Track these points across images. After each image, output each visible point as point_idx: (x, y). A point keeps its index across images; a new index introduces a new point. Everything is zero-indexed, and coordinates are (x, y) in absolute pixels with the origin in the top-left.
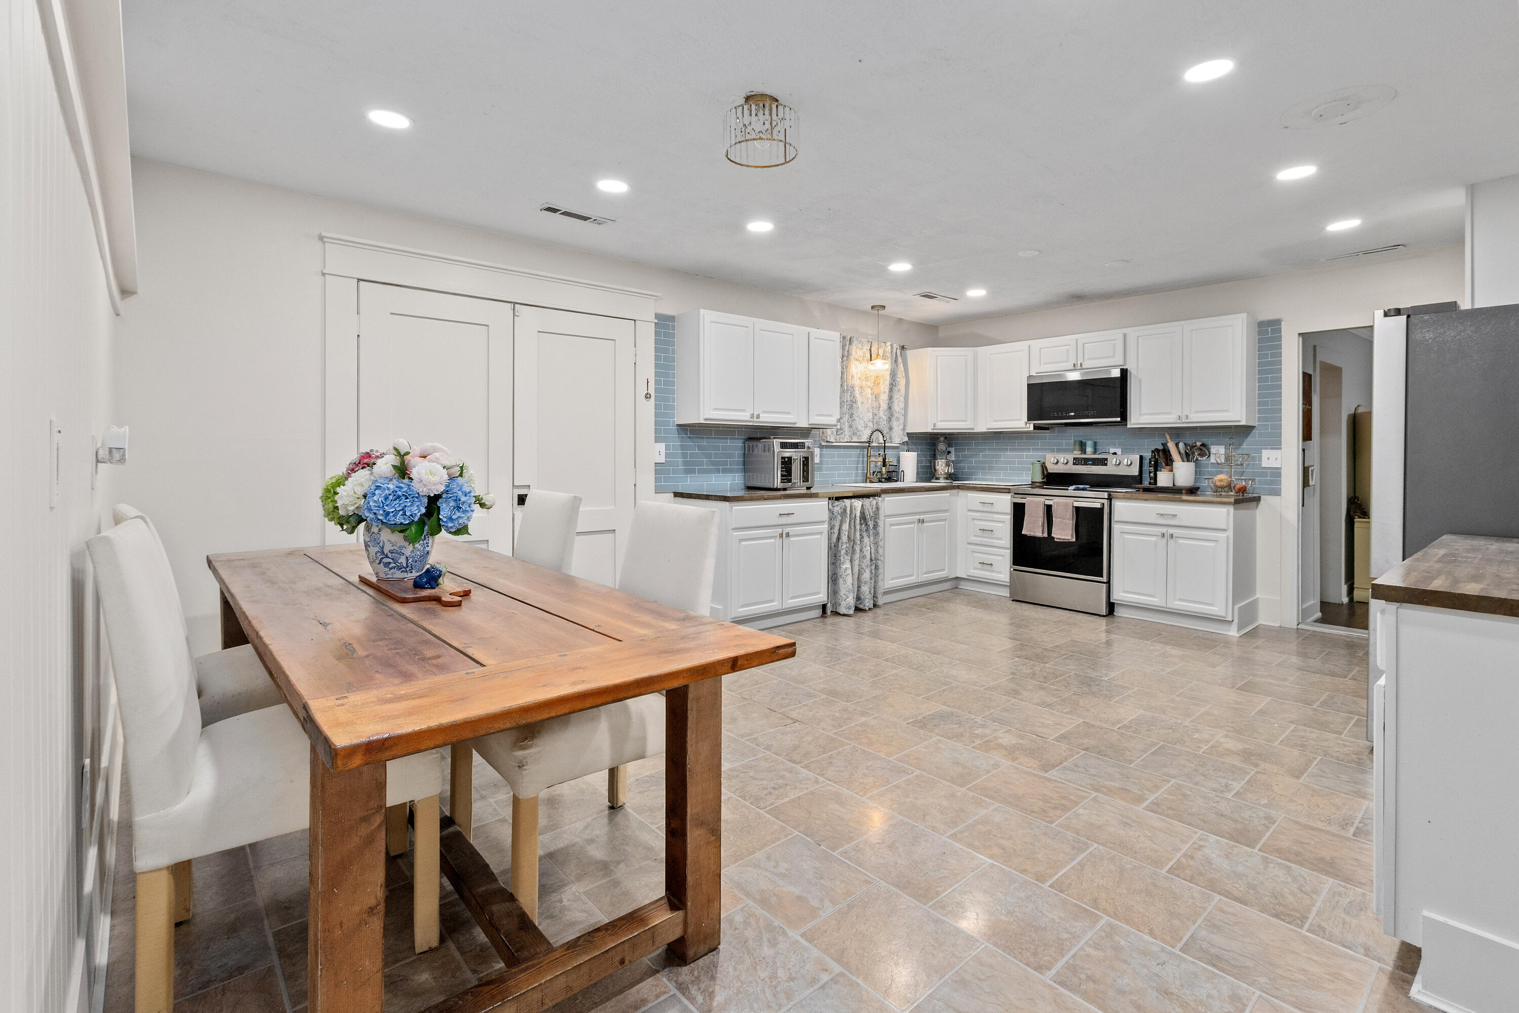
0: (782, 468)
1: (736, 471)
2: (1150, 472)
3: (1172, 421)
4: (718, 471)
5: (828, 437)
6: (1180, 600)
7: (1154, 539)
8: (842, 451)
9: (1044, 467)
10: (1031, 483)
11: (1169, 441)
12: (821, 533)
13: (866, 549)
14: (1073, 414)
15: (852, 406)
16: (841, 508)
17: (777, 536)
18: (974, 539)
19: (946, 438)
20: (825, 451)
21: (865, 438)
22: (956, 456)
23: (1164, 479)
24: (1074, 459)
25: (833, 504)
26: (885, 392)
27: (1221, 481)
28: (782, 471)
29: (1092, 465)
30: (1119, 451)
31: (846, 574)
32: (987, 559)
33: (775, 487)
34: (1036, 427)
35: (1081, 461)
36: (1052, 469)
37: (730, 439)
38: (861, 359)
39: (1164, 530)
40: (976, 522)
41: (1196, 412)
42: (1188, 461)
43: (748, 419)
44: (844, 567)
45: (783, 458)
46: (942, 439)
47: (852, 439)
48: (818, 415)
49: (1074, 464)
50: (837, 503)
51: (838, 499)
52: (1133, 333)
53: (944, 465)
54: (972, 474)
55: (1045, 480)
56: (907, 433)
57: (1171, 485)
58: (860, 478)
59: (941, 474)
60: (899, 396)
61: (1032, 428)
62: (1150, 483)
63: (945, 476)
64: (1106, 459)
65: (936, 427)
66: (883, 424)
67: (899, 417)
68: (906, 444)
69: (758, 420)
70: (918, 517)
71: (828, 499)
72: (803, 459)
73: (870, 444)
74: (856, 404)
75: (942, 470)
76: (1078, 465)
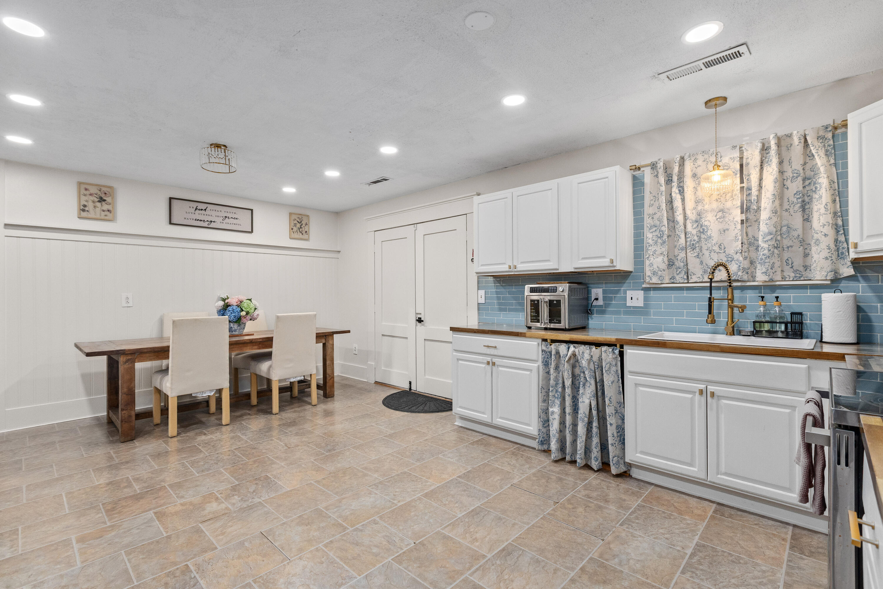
8: (685, 294)
12: (531, 370)
15: (700, 238)
17: (487, 363)
20: (652, 294)
25: (546, 345)
33: (527, 325)
43: (507, 269)
45: (532, 301)
48: (584, 258)
56: (853, 263)
60: (819, 206)
65: (860, 249)
66: (763, 255)
67: (820, 239)
68: (858, 281)
69: (516, 270)
70: (702, 387)
71: (541, 340)
72: (555, 302)
73: (730, 283)
74: (704, 234)
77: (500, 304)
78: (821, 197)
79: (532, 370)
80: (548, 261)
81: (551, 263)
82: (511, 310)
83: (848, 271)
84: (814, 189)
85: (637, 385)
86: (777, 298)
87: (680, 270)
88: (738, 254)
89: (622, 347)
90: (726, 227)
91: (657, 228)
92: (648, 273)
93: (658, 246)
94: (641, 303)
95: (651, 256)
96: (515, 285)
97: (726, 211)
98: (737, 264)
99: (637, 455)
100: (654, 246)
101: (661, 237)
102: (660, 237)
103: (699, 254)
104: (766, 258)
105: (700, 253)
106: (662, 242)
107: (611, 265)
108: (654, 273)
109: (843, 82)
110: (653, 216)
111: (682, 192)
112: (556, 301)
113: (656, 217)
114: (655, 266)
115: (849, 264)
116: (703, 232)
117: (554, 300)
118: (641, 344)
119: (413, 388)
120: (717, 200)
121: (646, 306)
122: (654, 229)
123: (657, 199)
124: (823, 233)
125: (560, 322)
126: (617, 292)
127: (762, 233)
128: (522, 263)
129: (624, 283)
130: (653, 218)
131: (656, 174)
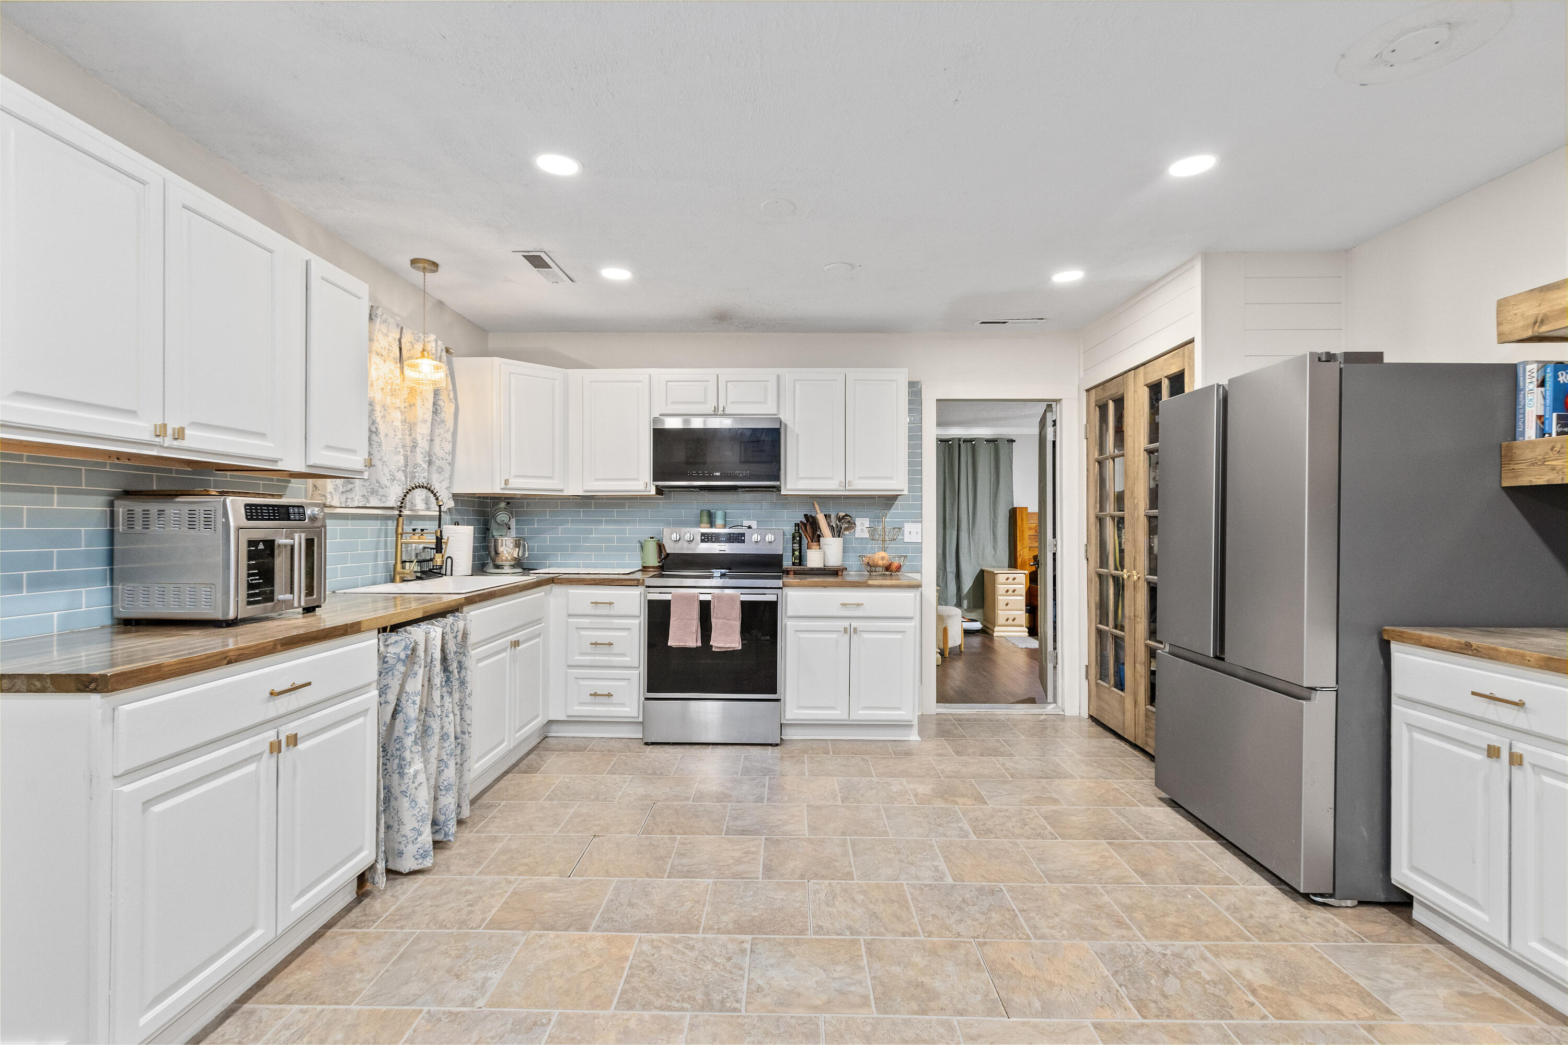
0: (250, 567)
1: (87, 580)
2: (794, 551)
3: (834, 488)
5: (328, 496)
6: (865, 708)
7: (834, 636)
8: (350, 525)
9: (660, 547)
10: (641, 568)
11: (819, 512)
12: (365, 712)
13: (449, 720)
14: (718, 474)
16: (406, 648)
17: (261, 754)
18: (579, 659)
19: (508, 503)
21: (393, 498)
23: (814, 559)
24: (702, 535)
25: (386, 641)
26: (425, 421)
27: (883, 558)
28: (249, 575)
30: (754, 524)
31: (416, 784)
32: (602, 686)
33: (232, 615)
34: (659, 491)
36: (670, 548)
37: (60, 492)
38: (385, 353)
39: (846, 624)
40: (583, 633)
41: (860, 478)
42: (839, 536)
43: (147, 436)
44: (412, 771)
45: (251, 543)
46: (503, 505)
47: (368, 501)
48: (329, 447)
49: (702, 541)
50: (394, 637)
51: (395, 628)
52: (789, 374)
53: (512, 546)
54: (546, 557)
55: (661, 564)
56: (455, 494)
57: (822, 566)
58: (381, 575)
59: (507, 562)
60: (441, 431)
61: (653, 492)
62: (794, 564)
63: (513, 563)
64: (743, 535)
65: (509, 486)
66: (424, 478)
67: (443, 466)
69: (176, 443)
70: (511, 638)
71: (377, 632)
73: (401, 511)
74: (377, 436)
75: (508, 553)
76: (707, 542)
79: (368, 710)
80: (262, 435)
98: (400, 486)
115: (451, 495)
116: (376, 433)
118: (481, 599)
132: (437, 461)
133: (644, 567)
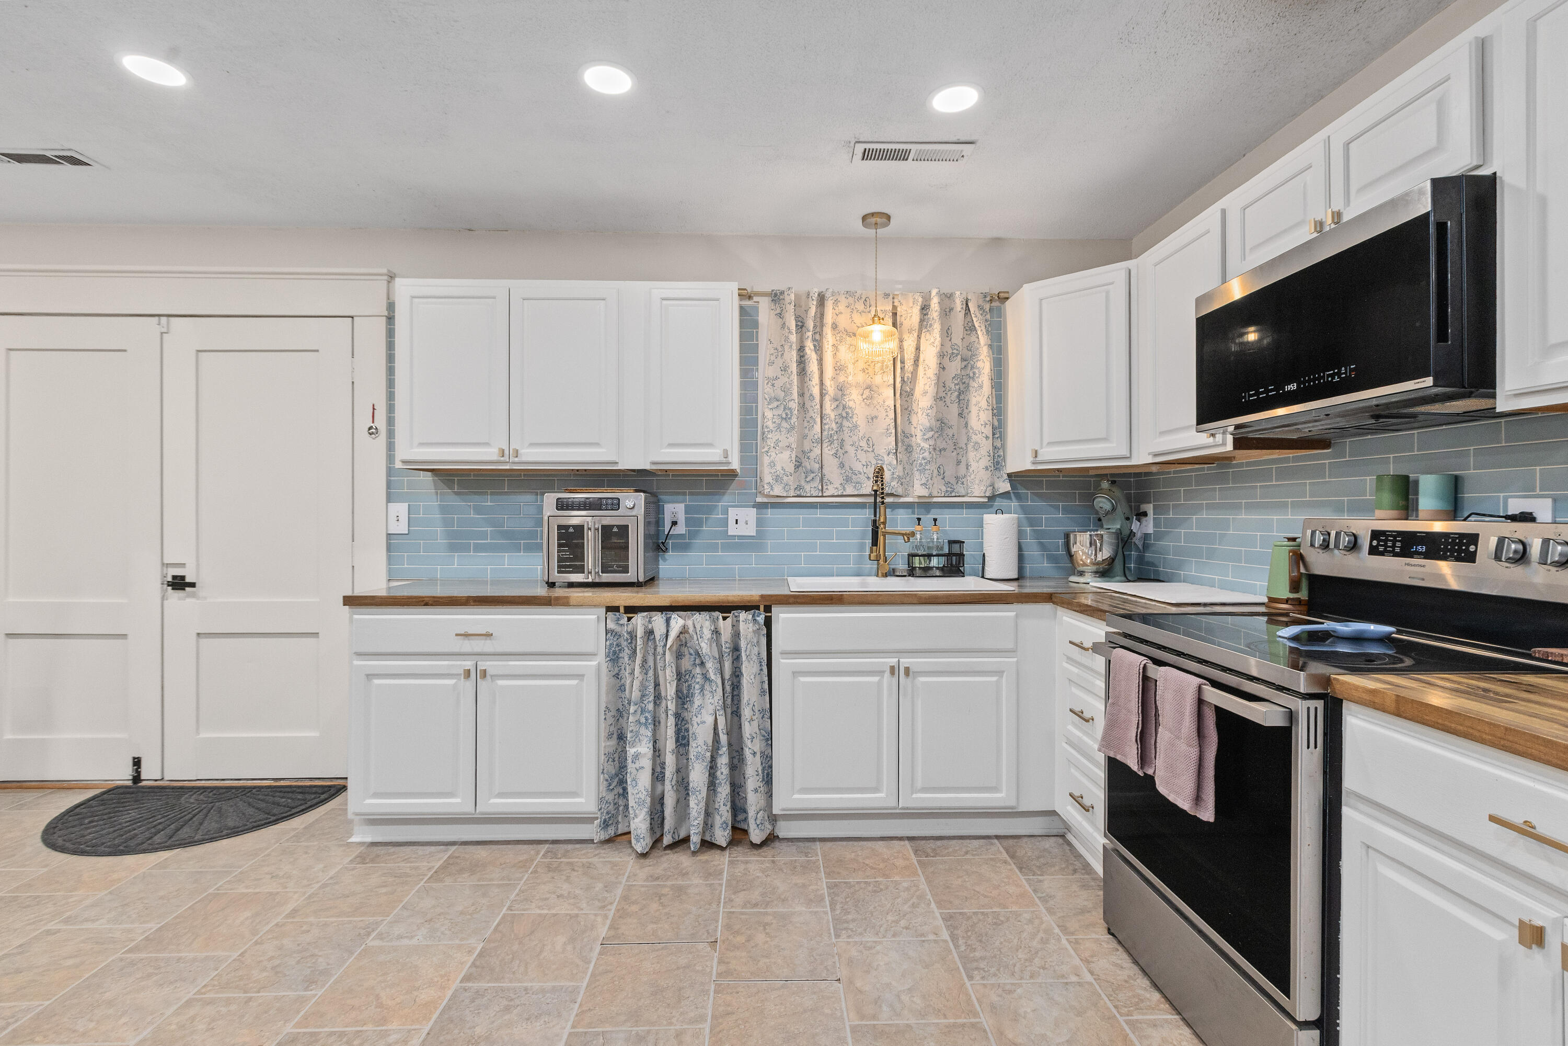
4: (517, 548)
8: (819, 514)
9: (1299, 556)
10: (1266, 600)
12: (580, 677)
14: (1293, 387)
15: (841, 426)
17: (461, 674)
18: (1070, 729)
20: (770, 513)
22: (1157, 524)
24: (1376, 535)
25: (618, 619)
28: (561, 551)
29: (1427, 556)
30: (1542, 509)
32: (1085, 788)
33: (545, 579)
35: (1394, 542)
40: (1072, 689)
43: (495, 457)
45: (562, 527)
48: (671, 445)
49: (1373, 551)
55: (1303, 595)
56: (1009, 475)
59: (1085, 565)
61: (1229, 447)
63: (1094, 568)
64: (1473, 538)
65: (1039, 458)
66: (924, 458)
67: (980, 442)
68: (1010, 499)
69: (516, 459)
70: (893, 661)
71: (604, 610)
72: (615, 530)
73: (882, 498)
74: (848, 420)
75: (1084, 553)
76: (1382, 554)
77: (451, 535)
78: (981, 387)
79: (583, 676)
80: (597, 444)
81: (604, 450)
82: (479, 548)
83: (1005, 486)
84: (971, 375)
85: (796, 674)
86: (935, 520)
87: (812, 475)
88: (891, 455)
89: (768, 609)
90: (874, 413)
91: (779, 403)
92: (768, 478)
93: (783, 433)
94: (751, 530)
95: (772, 449)
96: (492, 494)
97: (875, 388)
99: (796, 796)
100: (776, 433)
101: (787, 419)
102: (785, 419)
103: (837, 450)
104: (926, 463)
105: (840, 450)
106: (788, 427)
107: (724, 460)
108: (777, 479)
109: (997, 242)
110: (774, 382)
111: (819, 349)
112: (618, 526)
113: (779, 383)
114: (778, 468)
115: (1006, 477)
117: (613, 526)
118: (803, 601)
119: (150, 773)
120: (863, 370)
121: (760, 534)
122: (775, 404)
123: (780, 354)
124: (984, 435)
125: (625, 570)
126: (710, 510)
127: (921, 428)
128: (532, 445)
129: (724, 494)
130: (773, 385)
131: (778, 311)
132: (974, 436)
133: (1272, 600)
